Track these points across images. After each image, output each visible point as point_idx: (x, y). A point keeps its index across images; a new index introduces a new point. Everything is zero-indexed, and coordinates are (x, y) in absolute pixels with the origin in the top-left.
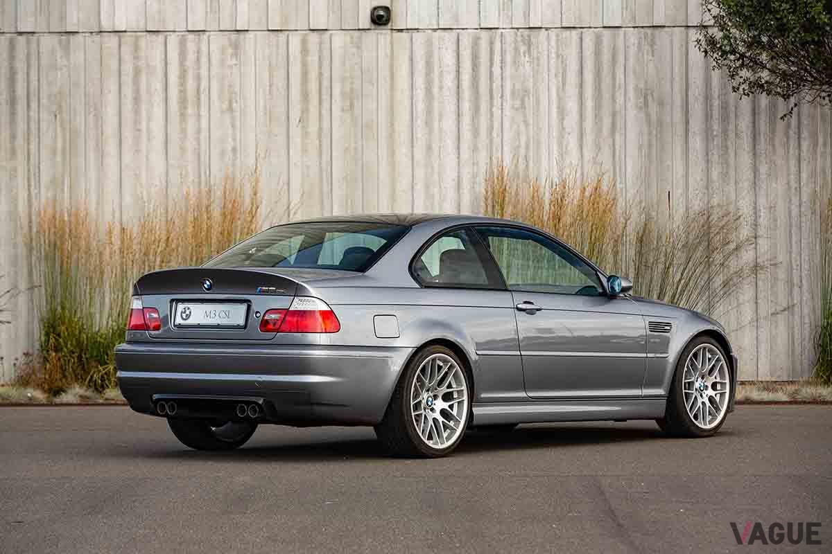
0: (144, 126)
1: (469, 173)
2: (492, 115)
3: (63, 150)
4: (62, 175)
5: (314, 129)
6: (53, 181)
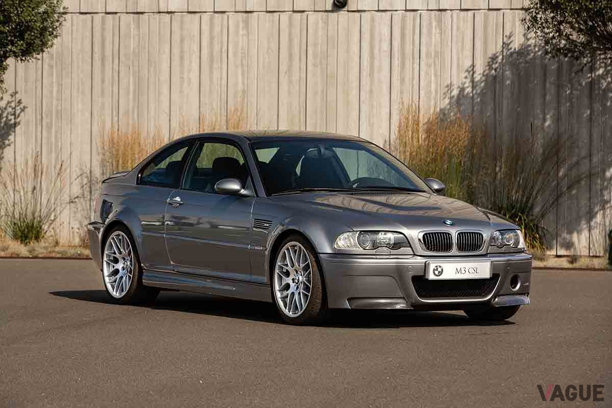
0: (186, 75)
1: (397, 108)
3: (134, 92)
4: (133, 108)
5: (295, 78)
6: (127, 112)
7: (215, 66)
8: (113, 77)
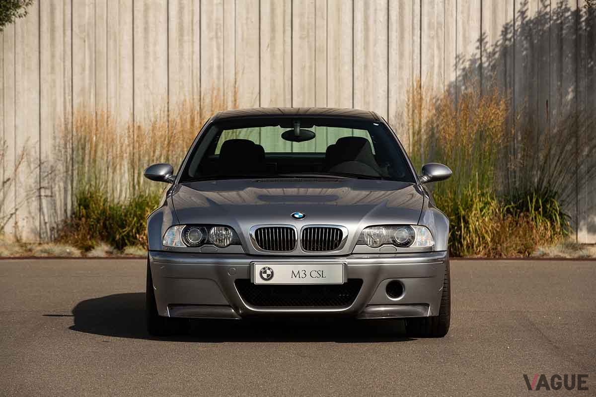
0: (151, 49)
1: (395, 85)
2: (413, 42)
3: (90, 67)
4: (90, 84)
5: (279, 51)
6: (83, 90)
7: (186, 38)
8: (64, 51)
